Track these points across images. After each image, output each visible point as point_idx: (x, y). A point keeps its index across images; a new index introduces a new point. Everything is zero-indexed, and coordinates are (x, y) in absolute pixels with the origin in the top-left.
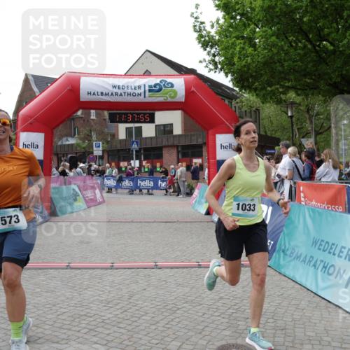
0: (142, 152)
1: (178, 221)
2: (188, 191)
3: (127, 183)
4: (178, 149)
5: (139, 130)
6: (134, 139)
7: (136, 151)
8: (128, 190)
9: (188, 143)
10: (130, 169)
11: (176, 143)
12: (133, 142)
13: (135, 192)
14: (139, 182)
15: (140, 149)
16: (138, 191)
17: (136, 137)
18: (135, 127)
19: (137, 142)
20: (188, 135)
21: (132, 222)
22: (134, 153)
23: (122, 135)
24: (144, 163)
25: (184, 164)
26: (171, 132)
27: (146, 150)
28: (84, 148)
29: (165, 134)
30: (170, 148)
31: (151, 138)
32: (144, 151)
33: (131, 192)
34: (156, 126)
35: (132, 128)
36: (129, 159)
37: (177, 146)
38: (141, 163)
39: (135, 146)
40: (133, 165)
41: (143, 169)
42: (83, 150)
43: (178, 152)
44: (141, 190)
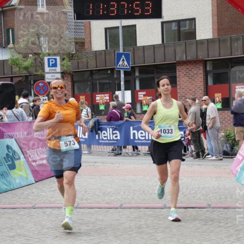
0: (137, 74)
1: (209, 206)
2: (227, 148)
3: (109, 134)
4: (205, 67)
5: (131, 32)
6: (121, 51)
7: (126, 73)
8: (111, 148)
9: (225, 55)
10: (114, 107)
11: (202, 56)
12: (120, 55)
13: (124, 150)
14: (132, 132)
15: (133, 68)
16: (130, 148)
17: (124, 45)
18: (124, 27)
19: (127, 57)
20: (224, 41)
21: (121, 207)
22: (122, 76)
23: (98, 43)
24: (141, 95)
25: (218, 97)
26: (192, 34)
27: (144, 70)
28: (26, 68)
29: (179, 40)
30: (190, 67)
31: (154, 47)
32: (140, 72)
33: (117, 151)
34: (162, 23)
35: (118, 28)
36: (111, 88)
37: (205, 63)
38: (134, 97)
39: (123, 64)
40: (120, 99)
41: (138, 106)
42: (25, 73)
43: (206, 74)
44: (135, 148)
